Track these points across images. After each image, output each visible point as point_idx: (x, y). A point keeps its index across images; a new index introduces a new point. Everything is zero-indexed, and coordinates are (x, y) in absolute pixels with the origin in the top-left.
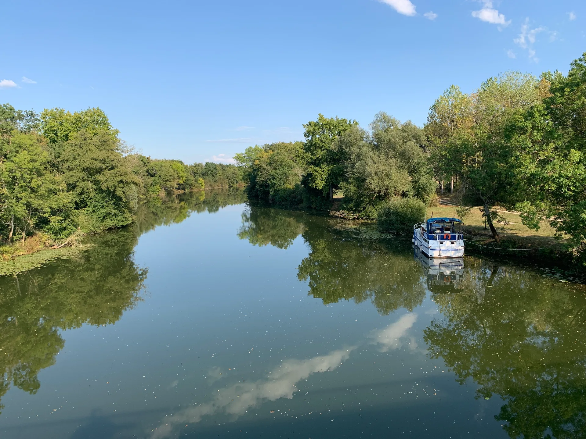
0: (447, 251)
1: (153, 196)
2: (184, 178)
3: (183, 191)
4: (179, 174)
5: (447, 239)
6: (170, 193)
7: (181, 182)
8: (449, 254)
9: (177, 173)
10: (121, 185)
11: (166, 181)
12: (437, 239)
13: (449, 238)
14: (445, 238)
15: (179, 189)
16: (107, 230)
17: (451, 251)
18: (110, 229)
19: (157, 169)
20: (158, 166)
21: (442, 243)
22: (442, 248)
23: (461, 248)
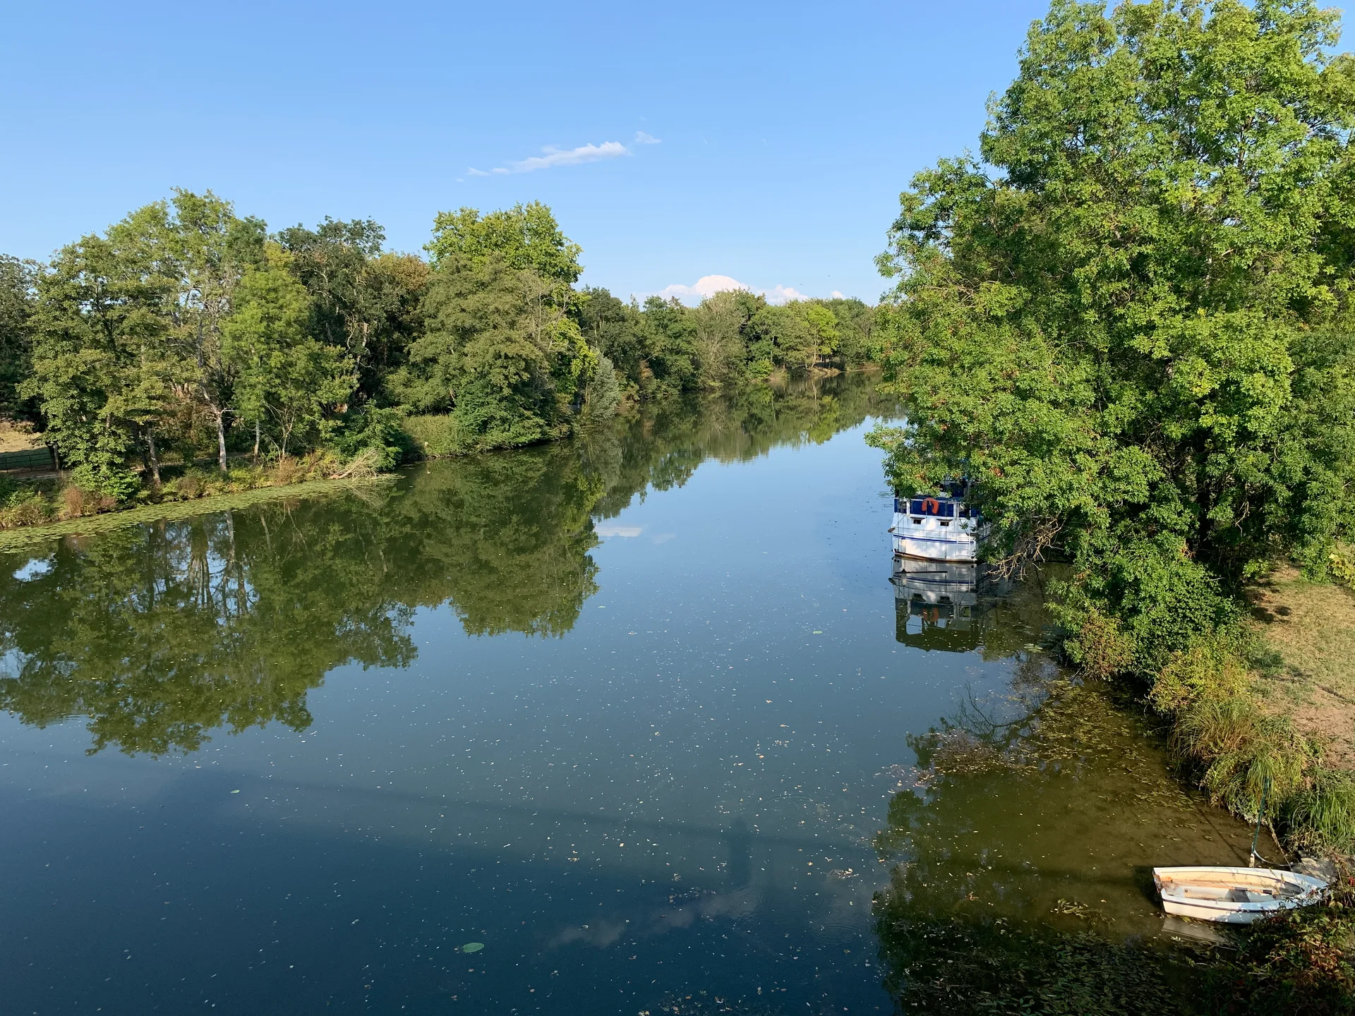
0: (929, 543)
1: (753, 381)
2: (835, 343)
3: (836, 372)
4: (821, 333)
5: (930, 512)
6: (801, 376)
7: (827, 350)
8: (934, 552)
9: (819, 331)
10: (499, 362)
11: (788, 349)
12: (908, 511)
13: (935, 511)
14: (924, 508)
15: (825, 365)
16: (489, 451)
17: (937, 544)
18: (498, 449)
19: (770, 322)
20: (775, 315)
21: (918, 521)
22: (917, 535)
23: (965, 538)
